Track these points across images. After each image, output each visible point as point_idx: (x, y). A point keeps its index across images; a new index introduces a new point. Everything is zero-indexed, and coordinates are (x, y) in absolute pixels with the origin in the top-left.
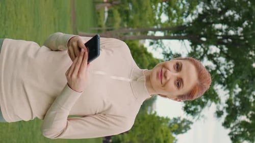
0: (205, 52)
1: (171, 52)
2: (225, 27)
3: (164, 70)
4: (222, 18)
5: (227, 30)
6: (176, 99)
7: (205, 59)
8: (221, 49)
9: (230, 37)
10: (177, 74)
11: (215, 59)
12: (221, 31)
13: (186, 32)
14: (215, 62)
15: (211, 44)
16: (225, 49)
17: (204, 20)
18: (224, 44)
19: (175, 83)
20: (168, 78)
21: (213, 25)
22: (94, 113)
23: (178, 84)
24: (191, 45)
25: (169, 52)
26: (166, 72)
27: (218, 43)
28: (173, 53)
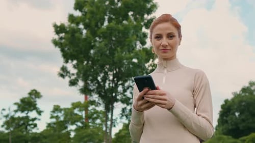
0: (122, 93)
1: (121, 114)
2: (108, 82)
3: (161, 48)
4: (102, 83)
5: (109, 80)
6: (181, 39)
7: (126, 93)
8: (120, 84)
9: (113, 79)
10: (165, 38)
11: (126, 88)
12: (109, 84)
13: (109, 105)
14: (128, 88)
15: (117, 90)
16: (120, 82)
17: (103, 94)
18: (117, 83)
19: (171, 39)
20: (167, 44)
21: (106, 88)
22: (193, 98)
23: (171, 37)
24: (117, 102)
25: (121, 115)
26: (163, 46)
27: (117, 86)
28: (121, 113)
